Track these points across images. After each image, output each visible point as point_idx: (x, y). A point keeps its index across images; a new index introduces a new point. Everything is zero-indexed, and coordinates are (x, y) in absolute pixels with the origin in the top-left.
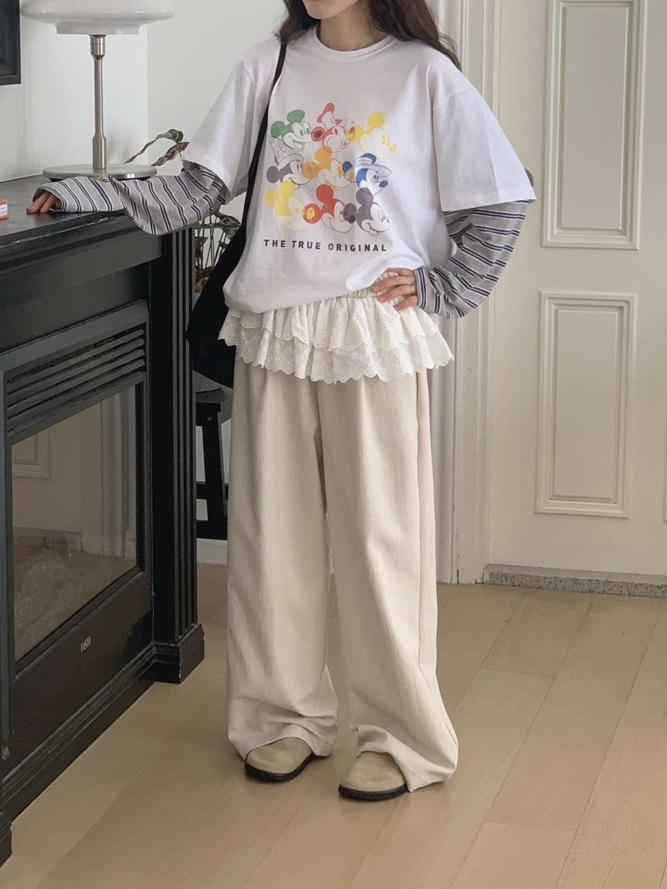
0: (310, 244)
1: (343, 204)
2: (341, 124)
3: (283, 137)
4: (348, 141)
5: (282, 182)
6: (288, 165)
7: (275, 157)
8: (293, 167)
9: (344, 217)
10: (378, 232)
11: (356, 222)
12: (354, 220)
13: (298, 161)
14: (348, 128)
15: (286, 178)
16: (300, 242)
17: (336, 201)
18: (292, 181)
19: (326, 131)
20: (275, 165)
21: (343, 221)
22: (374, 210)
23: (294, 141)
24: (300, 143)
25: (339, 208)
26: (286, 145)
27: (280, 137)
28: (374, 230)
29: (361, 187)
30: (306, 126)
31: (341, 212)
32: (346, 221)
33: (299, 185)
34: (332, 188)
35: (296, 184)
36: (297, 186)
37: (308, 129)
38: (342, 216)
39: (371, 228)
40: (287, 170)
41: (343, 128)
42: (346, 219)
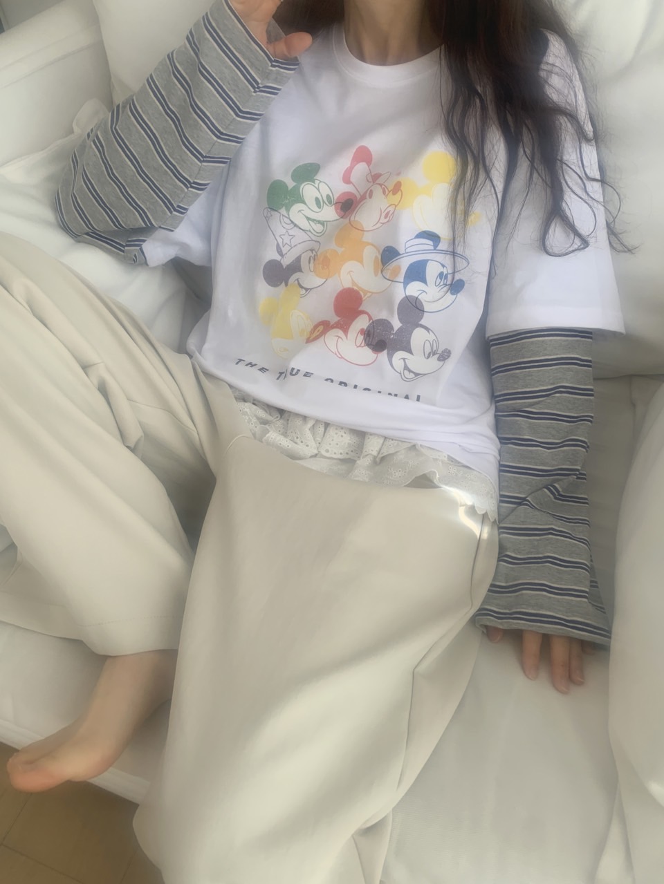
1: (370, 318)
2: (380, 180)
3: (288, 210)
4: (391, 209)
5: (286, 285)
6: (298, 259)
7: (278, 245)
9: (365, 339)
10: (417, 375)
11: (385, 352)
12: (384, 350)
13: (312, 250)
14: (391, 186)
15: (293, 279)
18: (299, 284)
19: (358, 197)
20: (278, 257)
21: (361, 346)
22: (418, 337)
23: (308, 219)
24: (319, 222)
26: (295, 225)
27: (283, 211)
28: (410, 371)
29: (408, 294)
30: (325, 191)
31: (362, 331)
32: (367, 348)
33: (307, 289)
34: (362, 294)
35: (303, 287)
36: (304, 291)
37: (328, 196)
38: (361, 338)
39: (406, 368)
40: (296, 266)
41: (381, 185)
42: (367, 345)
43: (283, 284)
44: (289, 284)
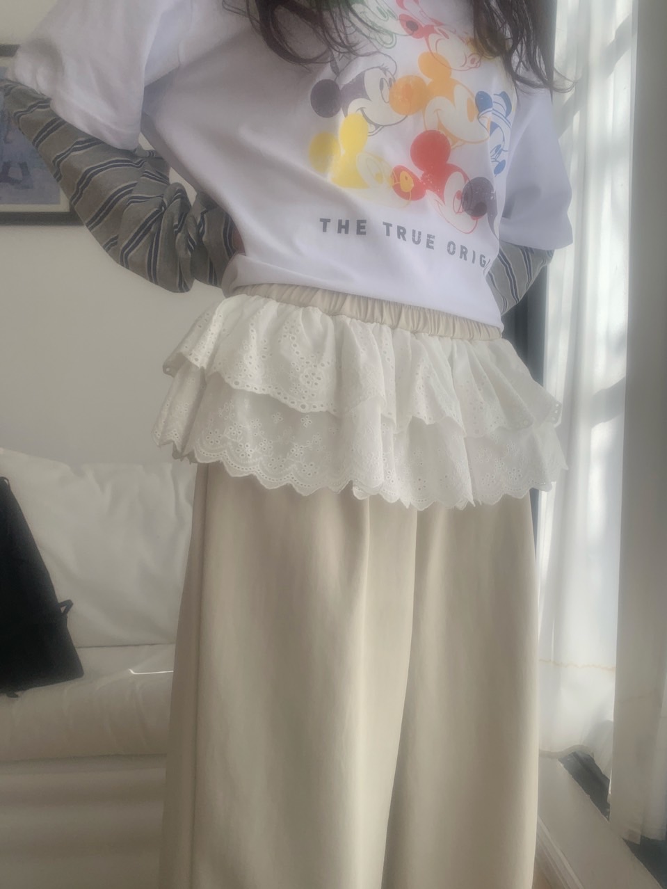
0: (417, 235)
1: (466, 177)
5: (346, 115)
6: (361, 79)
7: (331, 60)
8: (371, 84)
9: (463, 204)
11: (486, 216)
13: (384, 71)
15: (354, 106)
16: (399, 228)
17: (453, 169)
18: (364, 115)
20: (333, 76)
21: (458, 212)
25: (455, 184)
31: (459, 195)
32: (465, 213)
33: (377, 126)
34: (449, 139)
35: (370, 122)
36: (373, 128)
38: (458, 202)
40: (358, 88)
42: (465, 211)
43: (341, 113)
44: (349, 113)
